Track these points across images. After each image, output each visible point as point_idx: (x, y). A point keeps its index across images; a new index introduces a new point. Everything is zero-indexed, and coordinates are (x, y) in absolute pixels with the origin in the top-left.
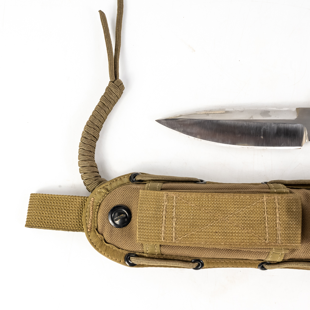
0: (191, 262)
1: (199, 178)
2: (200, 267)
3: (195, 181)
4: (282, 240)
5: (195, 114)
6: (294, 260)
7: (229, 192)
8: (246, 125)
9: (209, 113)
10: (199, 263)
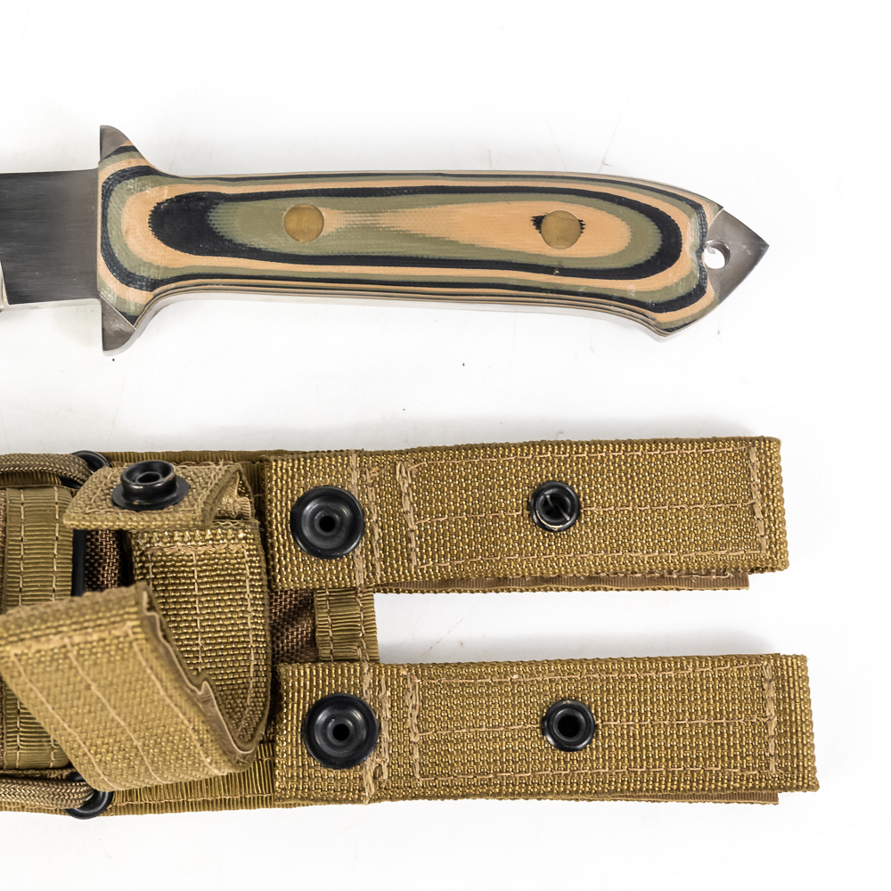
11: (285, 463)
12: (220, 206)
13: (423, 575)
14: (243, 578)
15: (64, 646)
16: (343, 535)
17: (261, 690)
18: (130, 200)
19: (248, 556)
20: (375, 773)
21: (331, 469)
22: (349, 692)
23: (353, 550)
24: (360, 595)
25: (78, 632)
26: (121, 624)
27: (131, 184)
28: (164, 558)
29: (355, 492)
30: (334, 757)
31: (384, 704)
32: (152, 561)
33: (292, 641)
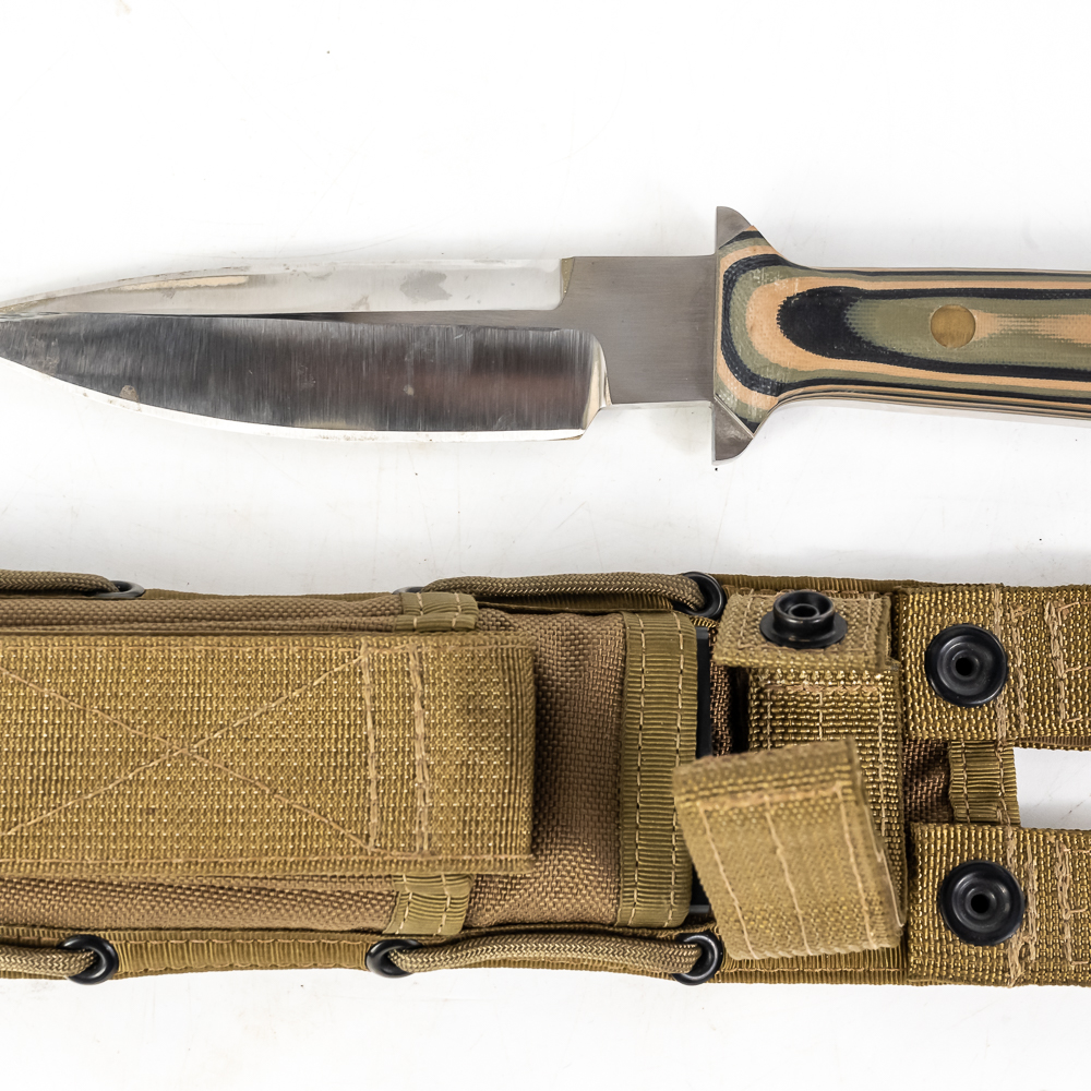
0: (59, 948)
1: (112, 576)
2: (98, 975)
3: (91, 589)
4: (434, 839)
5: (114, 290)
6: (522, 927)
7: (218, 631)
8: (335, 335)
9: (175, 284)
10: (95, 953)
11: (922, 596)
12: (858, 303)
13: (1071, 730)
14: (876, 725)
15: (763, 805)
16: (984, 680)
17: (895, 852)
18: (756, 293)
19: (884, 700)
20: (1021, 952)
21: (971, 605)
22: (990, 859)
23: (995, 698)
24: (1001, 749)
25: (779, 790)
26: (831, 784)
27: (757, 274)
28: (786, 698)
29: (998, 632)
30: (976, 932)
31: (1030, 875)
32: (771, 700)
33: (921, 798)
